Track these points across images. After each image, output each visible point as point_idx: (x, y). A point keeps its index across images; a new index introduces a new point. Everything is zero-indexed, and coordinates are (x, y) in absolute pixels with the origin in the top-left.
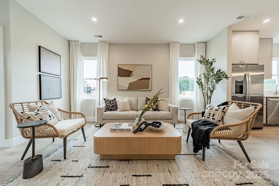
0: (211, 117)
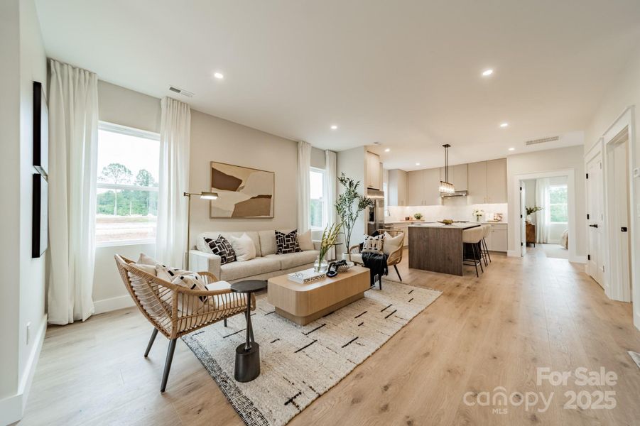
0: (373, 248)
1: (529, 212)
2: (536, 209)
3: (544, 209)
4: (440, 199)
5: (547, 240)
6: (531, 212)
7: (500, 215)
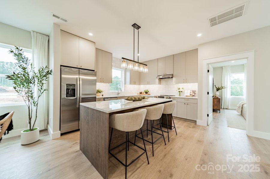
1: (218, 89)
2: (222, 88)
3: (227, 88)
4: (157, 80)
5: (228, 107)
6: (219, 89)
7: (194, 92)
